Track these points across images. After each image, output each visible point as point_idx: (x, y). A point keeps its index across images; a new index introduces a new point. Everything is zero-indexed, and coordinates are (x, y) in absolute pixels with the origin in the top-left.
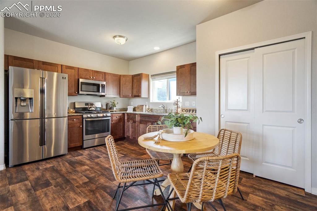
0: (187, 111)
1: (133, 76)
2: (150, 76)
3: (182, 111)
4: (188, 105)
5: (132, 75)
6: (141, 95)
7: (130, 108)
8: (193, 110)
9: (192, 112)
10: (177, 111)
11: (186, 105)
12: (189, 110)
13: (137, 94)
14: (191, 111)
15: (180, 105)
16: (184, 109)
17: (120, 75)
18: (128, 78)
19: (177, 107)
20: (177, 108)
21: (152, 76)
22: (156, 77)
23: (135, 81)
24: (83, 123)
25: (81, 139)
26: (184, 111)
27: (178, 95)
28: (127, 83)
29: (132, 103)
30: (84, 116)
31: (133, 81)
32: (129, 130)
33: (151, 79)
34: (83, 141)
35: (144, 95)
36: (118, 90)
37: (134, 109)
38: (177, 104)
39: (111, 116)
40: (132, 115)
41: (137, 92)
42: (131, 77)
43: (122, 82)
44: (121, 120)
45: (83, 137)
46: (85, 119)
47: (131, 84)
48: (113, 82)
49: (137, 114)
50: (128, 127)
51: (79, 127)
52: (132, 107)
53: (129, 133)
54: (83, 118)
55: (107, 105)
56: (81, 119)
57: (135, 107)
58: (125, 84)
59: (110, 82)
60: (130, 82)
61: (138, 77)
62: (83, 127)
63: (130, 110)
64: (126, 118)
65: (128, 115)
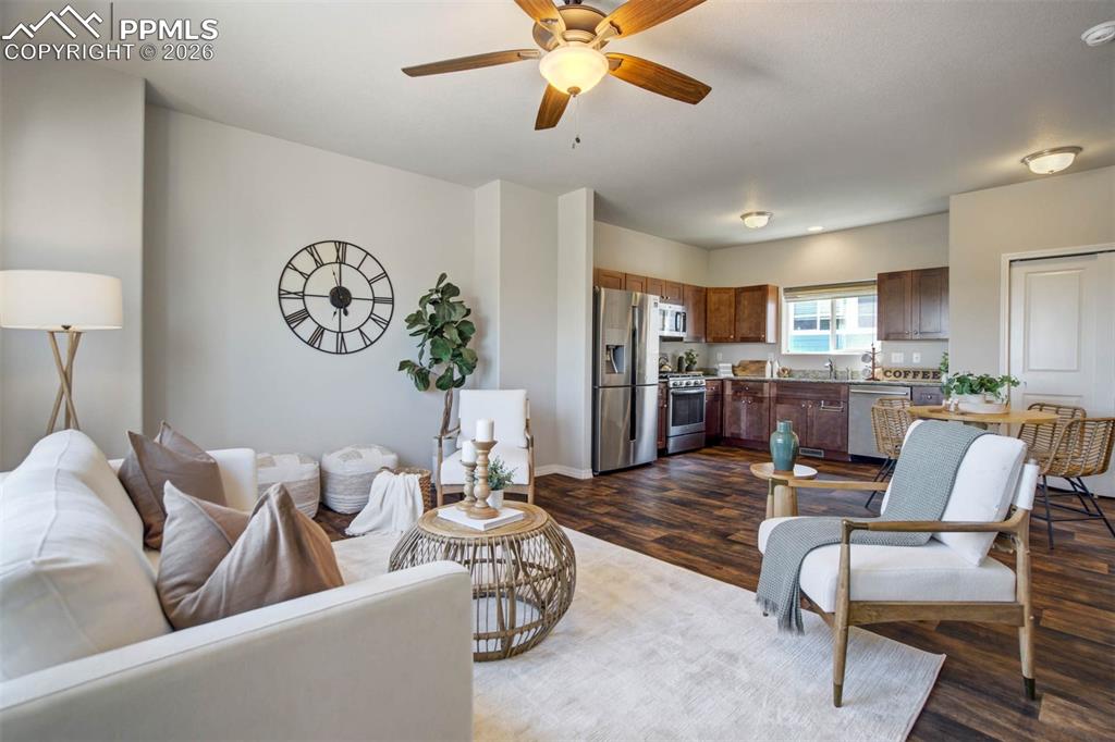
0: (897, 374)
1: (739, 292)
2: (781, 291)
3: (885, 374)
4: (902, 361)
5: (736, 289)
6: (765, 337)
7: (724, 368)
8: (914, 372)
9: (914, 377)
10: (873, 373)
11: (893, 361)
12: (905, 372)
13: (752, 335)
14: (911, 375)
15: (878, 359)
16: (889, 369)
17: (707, 289)
18: (725, 297)
19: (874, 364)
20: (874, 367)
21: (787, 290)
22: (800, 295)
23: (746, 303)
24: (667, 399)
25: (664, 433)
26: (888, 374)
27: (883, 337)
28: (722, 308)
29: (720, 356)
30: (671, 384)
31: (737, 303)
32: (739, 419)
33: (783, 298)
34: (667, 437)
35: (771, 338)
36: (703, 325)
37: (733, 371)
38: (873, 359)
39: (706, 386)
40: (751, 384)
41: (750, 329)
42: (733, 293)
43: (711, 306)
44: (718, 396)
45: (667, 430)
46: (672, 391)
47: (733, 310)
48: (696, 304)
49: (766, 382)
50: (736, 413)
51: (662, 408)
52: (730, 365)
53: (739, 426)
54: (668, 389)
55: (681, 359)
56: (665, 391)
57: (733, 367)
58: (718, 309)
59: (691, 305)
60: (730, 306)
61: (757, 294)
62: (668, 407)
63: (725, 372)
64: (729, 391)
65: (735, 383)
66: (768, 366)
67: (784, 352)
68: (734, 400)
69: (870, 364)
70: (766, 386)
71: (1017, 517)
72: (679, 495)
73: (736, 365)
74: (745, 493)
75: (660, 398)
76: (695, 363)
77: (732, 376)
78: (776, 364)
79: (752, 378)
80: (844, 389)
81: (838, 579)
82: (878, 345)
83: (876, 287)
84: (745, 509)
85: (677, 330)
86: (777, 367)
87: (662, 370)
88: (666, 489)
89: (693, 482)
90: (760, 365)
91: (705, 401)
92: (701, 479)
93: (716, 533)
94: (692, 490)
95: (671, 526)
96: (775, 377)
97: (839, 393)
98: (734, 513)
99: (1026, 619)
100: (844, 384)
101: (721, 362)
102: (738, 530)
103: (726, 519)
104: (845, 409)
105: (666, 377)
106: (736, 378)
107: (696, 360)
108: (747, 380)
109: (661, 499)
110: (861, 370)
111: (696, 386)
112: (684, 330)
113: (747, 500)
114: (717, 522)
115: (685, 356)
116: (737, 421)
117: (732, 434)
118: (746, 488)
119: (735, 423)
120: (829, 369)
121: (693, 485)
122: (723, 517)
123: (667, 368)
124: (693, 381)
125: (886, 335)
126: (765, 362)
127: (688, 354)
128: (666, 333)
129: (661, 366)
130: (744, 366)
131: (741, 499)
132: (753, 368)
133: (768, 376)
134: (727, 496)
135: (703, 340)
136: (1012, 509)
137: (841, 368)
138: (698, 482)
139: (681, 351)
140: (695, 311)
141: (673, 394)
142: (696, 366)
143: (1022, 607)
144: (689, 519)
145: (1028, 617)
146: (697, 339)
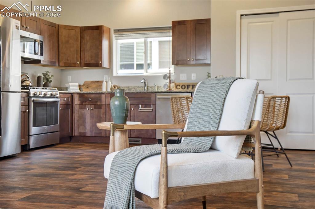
0: (183, 87)
1: (84, 30)
2: (112, 32)
3: (176, 87)
4: (186, 79)
5: (81, 27)
6: (102, 63)
7: (73, 86)
8: (193, 86)
9: (192, 89)
10: (170, 87)
12: (187, 85)
13: (93, 62)
14: (191, 87)
16: (178, 84)
17: (59, 25)
18: (73, 32)
19: (170, 81)
20: (170, 83)
21: (117, 31)
23: (88, 38)
24: (29, 105)
25: (26, 133)
26: (178, 87)
27: (175, 63)
28: (71, 41)
29: (69, 78)
30: (32, 94)
31: (82, 38)
32: (84, 122)
33: (114, 36)
34: (29, 136)
35: (105, 64)
36: (57, 53)
37: (80, 88)
38: (170, 77)
39: (60, 97)
40: (93, 96)
41: (91, 57)
42: (78, 30)
43: (62, 38)
44: (69, 105)
45: (28, 130)
46: (32, 99)
47: (79, 43)
48: (51, 36)
49: (103, 93)
50: (82, 118)
51: (24, 112)
52: (77, 84)
53: (85, 126)
54: (29, 97)
55: (39, 78)
56: (26, 99)
57: (79, 86)
58: (67, 42)
59: (46, 36)
60: (76, 40)
61: (96, 32)
62: (29, 112)
63: (73, 88)
64: (77, 101)
65: (81, 95)
66: (104, 84)
67: (114, 74)
68: (80, 108)
69: (168, 81)
70: (103, 96)
71: (254, 126)
72: (40, 171)
73: (82, 84)
74: (91, 165)
75: (22, 105)
76: (51, 81)
77: (79, 91)
78: (110, 83)
79: (93, 92)
80: (153, 97)
81: (160, 173)
82: (172, 68)
83: (171, 31)
84: (91, 173)
85: (36, 54)
86: (110, 85)
87: (24, 84)
88: (29, 169)
89: (51, 163)
90: (99, 83)
91: (59, 109)
92: (58, 161)
93: (71, 188)
94: (51, 167)
95: (33, 189)
96: (109, 90)
97: (150, 98)
98: (84, 176)
99: (260, 187)
100: (153, 93)
101: (71, 82)
102: (87, 185)
103: (78, 180)
104: (154, 110)
105: (27, 89)
106: (82, 92)
107: (52, 79)
108: (90, 93)
109: (25, 175)
110: (162, 85)
111: (52, 96)
112: (42, 54)
113: (92, 169)
114: (72, 183)
115: (43, 76)
116: (83, 123)
117: (80, 133)
118: (91, 163)
119: (81, 125)
120: (143, 85)
121: (51, 165)
122: (75, 179)
123: (27, 83)
124: (50, 93)
125: (177, 61)
126: (102, 82)
127: (45, 75)
128: (27, 55)
129: (23, 82)
130: (87, 85)
131: (87, 169)
132: (94, 86)
133: (104, 90)
134: (78, 168)
135: (57, 64)
136: (252, 122)
137: (151, 84)
138: (55, 163)
139: (39, 71)
140: (50, 41)
141: (33, 101)
142: (52, 84)
143: (258, 180)
144: (49, 184)
145: (261, 185)
146: (52, 64)
